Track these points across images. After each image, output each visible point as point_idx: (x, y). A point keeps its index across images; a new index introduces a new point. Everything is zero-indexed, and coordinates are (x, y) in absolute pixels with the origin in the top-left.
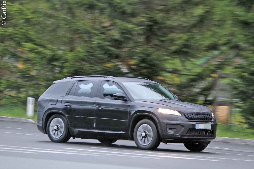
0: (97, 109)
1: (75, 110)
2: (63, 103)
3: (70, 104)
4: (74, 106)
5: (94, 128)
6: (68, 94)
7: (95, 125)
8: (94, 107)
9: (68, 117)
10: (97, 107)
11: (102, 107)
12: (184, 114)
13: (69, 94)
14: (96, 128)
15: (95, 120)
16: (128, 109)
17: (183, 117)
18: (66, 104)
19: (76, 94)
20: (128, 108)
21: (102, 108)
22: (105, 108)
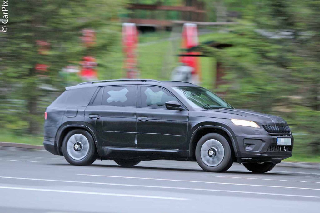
0: (139, 121)
1: (105, 123)
2: (86, 115)
3: (98, 116)
4: (103, 119)
5: (135, 146)
6: (91, 103)
7: (136, 142)
8: (135, 119)
9: (96, 133)
10: (140, 118)
11: (147, 118)
12: (263, 126)
13: (94, 103)
14: (139, 146)
15: (136, 136)
16: (187, 121)
17: (263, 129)
18: (91, 116)
19: (104, 103)
20: (186, 119)
21: (147, 120)
22: (150, 120)
